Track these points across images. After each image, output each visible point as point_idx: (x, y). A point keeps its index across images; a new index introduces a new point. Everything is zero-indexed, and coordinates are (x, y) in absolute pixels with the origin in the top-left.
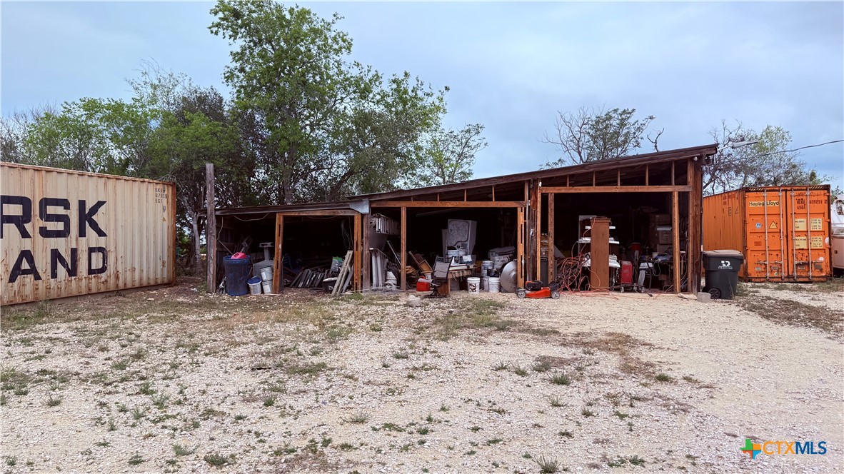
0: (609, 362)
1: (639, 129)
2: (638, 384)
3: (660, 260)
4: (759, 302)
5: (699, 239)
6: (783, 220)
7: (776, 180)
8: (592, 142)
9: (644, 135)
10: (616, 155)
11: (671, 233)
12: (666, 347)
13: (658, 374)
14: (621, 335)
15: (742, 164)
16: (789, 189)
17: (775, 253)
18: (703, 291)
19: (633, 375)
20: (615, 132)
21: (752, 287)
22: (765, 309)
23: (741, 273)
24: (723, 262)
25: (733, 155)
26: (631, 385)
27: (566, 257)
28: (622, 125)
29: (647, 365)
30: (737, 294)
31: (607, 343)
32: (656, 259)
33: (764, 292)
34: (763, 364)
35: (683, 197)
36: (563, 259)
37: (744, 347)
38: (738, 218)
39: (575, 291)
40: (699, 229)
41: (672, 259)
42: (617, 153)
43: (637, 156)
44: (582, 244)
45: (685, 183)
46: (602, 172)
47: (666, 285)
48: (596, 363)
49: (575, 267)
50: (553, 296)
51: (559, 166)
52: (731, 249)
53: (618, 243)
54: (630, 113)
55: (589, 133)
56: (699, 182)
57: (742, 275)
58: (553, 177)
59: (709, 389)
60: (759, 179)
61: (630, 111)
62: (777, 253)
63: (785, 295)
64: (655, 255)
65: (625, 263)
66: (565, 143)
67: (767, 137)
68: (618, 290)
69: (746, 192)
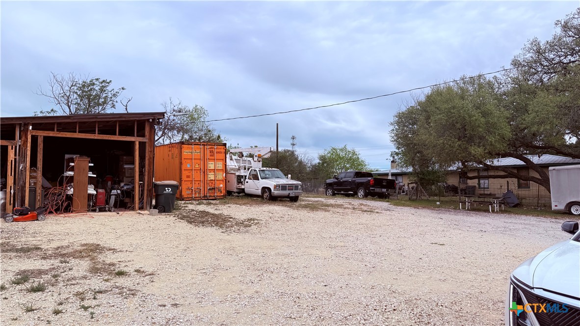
0: (81, 266)
1: (114, 95)
2: (102, 280)
3: (125, 188)
4: (187, 213)
5: (152, 174)
6: (202, 163)
7: (200, 138)
8: (79, 100)
9: (118, 99)
10: (97, 111)
11: (133, 169)
12: (125, 250)
13: (117, 270)
14: (93, 245)
15: (181, 127)
16: (206, 144)
17: (197, 183)
18: (154, 208)
19: (99, 274)
20: (97, 95)
21: (184, 204)
22: (190, 217)
23: (178, 195)
24: (166, 189)
25: (176, 120)
26: (96, 283)
27: (53, 187)
28: (102, 90)
29: (110, 265)
30: (174, 209)
31: (81, 252)
32: (123, 187)
33: (191, 207)
34: (186, 254)
35: (142, 145)
36: (50, 188)
37: (176, 243)
38: (177, 161)
39: (60, 214)
40: (152, 167)
41: (134, 187)
42: (98, 110)
43: (113, 114)
44: (67, 177)
45: (143, 136)
46: (84, 123)
47: (129, 205)
48: (70, 269)
49: (60, 195)
50: (39, 219)
51: (52, 115)
52: (172, 180)
53: (95, 176)
54: (108, 83)
55: (76, 93)
56: (152, 136)
57: (178, 196)
58: (43, 123)
59: (151, 276)
60: (190, 137)
61: (108, 81)
62: (199, 182)
63: (202, 208)
64: (122, 184)
65: (100, 191)
66: (57, 98)
67: (196, 111)
68: (94, 211)
69: (182, 144)
